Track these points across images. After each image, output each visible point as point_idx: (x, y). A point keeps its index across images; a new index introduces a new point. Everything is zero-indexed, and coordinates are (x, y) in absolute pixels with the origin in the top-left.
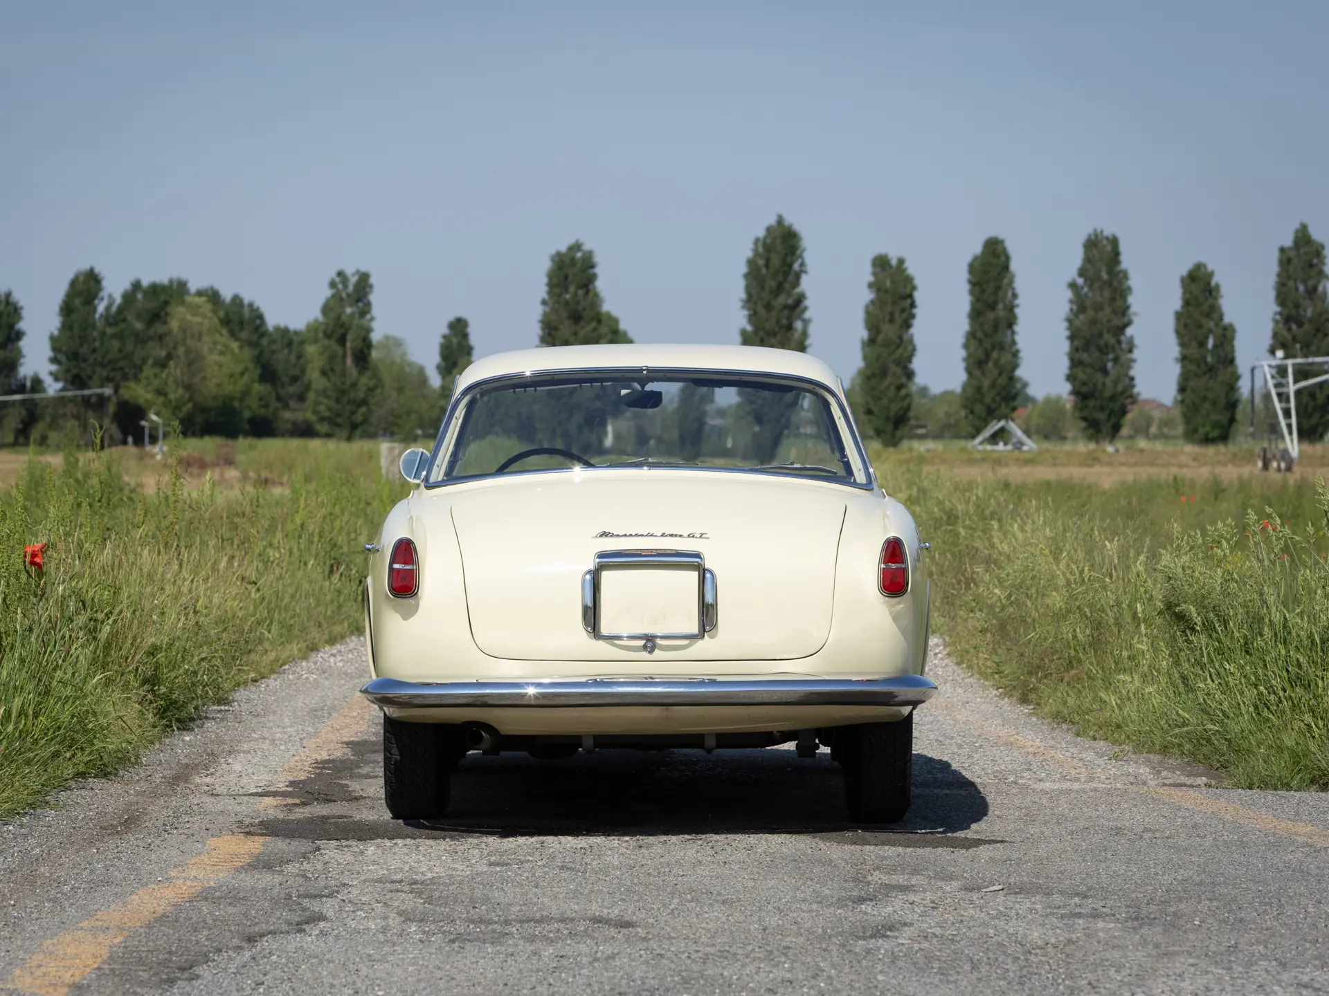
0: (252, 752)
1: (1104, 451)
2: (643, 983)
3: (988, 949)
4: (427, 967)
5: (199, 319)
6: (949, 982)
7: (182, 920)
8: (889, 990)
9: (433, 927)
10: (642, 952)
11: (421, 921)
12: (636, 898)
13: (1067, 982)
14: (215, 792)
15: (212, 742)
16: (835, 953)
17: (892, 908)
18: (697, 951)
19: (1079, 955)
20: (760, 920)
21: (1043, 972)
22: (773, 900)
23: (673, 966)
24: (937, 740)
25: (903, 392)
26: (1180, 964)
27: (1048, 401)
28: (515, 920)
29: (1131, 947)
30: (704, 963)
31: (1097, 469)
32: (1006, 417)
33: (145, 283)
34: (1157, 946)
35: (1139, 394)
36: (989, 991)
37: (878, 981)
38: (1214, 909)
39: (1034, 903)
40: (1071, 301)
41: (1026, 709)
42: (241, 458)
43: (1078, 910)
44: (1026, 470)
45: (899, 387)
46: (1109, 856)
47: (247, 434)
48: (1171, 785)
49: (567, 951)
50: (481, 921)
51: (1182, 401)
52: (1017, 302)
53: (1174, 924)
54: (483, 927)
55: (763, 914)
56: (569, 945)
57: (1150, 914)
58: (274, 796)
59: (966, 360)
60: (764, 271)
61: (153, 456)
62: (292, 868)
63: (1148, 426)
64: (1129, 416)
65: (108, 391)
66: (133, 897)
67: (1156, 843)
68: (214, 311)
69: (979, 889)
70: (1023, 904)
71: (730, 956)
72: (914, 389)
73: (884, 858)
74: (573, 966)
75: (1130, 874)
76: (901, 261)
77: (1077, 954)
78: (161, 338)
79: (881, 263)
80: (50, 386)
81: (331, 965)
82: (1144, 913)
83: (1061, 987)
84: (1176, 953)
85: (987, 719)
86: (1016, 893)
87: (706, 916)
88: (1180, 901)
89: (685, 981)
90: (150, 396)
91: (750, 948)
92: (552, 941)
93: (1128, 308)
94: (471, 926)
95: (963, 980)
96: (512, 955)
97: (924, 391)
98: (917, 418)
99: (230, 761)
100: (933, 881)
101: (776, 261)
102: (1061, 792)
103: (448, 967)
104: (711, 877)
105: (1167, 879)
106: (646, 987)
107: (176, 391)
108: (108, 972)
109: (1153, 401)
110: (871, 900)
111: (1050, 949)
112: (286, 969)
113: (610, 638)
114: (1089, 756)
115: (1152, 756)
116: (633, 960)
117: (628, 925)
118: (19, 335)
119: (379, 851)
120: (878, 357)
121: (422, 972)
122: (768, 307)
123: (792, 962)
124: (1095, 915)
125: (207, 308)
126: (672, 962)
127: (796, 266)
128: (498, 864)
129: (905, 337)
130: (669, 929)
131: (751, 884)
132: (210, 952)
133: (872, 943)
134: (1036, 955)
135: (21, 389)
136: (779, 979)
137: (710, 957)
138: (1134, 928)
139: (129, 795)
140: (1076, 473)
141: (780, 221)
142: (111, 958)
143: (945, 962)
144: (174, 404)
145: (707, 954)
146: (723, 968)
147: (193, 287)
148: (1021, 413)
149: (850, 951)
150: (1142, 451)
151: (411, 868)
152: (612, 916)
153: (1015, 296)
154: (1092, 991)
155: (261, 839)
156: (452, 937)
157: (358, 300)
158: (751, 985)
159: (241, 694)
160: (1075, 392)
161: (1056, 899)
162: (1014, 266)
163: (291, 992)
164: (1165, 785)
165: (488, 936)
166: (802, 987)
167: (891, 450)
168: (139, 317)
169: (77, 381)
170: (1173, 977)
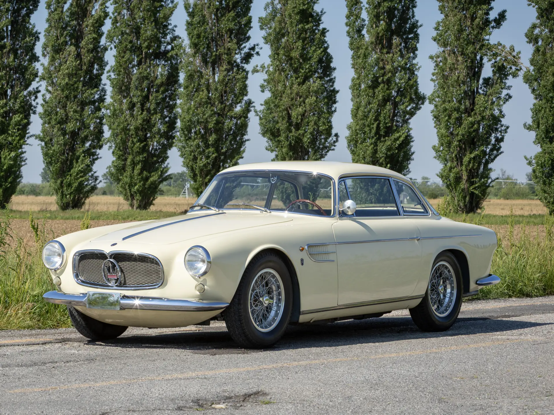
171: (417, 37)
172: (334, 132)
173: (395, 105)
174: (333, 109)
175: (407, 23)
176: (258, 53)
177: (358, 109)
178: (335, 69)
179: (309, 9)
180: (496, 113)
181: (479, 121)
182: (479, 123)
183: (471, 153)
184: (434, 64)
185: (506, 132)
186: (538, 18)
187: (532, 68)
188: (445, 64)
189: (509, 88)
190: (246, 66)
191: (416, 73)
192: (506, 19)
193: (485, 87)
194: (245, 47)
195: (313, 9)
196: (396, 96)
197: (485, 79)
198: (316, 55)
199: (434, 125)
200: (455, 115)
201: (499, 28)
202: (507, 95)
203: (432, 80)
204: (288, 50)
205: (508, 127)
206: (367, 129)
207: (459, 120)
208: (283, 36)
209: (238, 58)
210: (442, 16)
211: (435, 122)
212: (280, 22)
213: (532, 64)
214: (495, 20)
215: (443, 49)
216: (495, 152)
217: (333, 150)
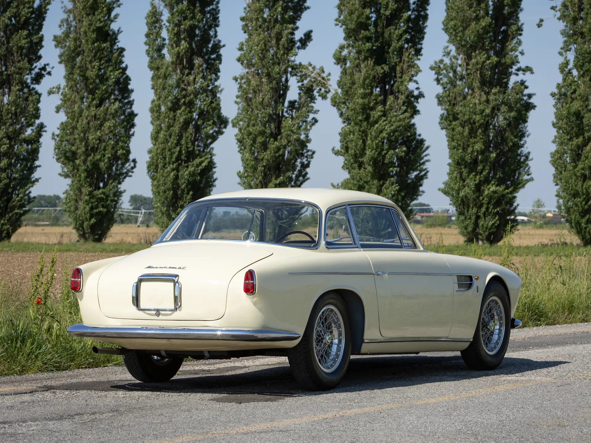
113: (143, 310)
171: (219, 58)
172: (131, 157)
173: (198, 129)
174: (131, 132)
175: (209, 43)
176: (49, 73)
177: (158, 132)
178: (132, 91)
179: (105, 27)
180: (303, 137)
181: (285, 145)
182: (285, 147)
183: (276, 179)
184: (238, 86)
185: (312, 158)
186: (345, 39)
187: (339, 91)
188: (249, 85)
189: (316, 112)
190: (37, 87)
191: (218, 95)
192: (312, 40)
193: (290, 110)
194: (36, 67)
195: (109, 27)
196: (198, 119)
197: (290, 102)
198: (113, 76)
199: (238, 149)
200: (260, 139)
201: (304, 49)
202: (313, 118)
203: (236, 103)
204: (83, 69)
205: (314, 153)
206: (168, 153)
207: (264, 145)
208: (78, 54)
209: (28, 78)
210: (246, 36)
211: (239, 147)
212: (75, 40)
213: (339, 87)
214: (301, 40)
215: (247, 70)
216: (301, 178)
217: (131, 176)
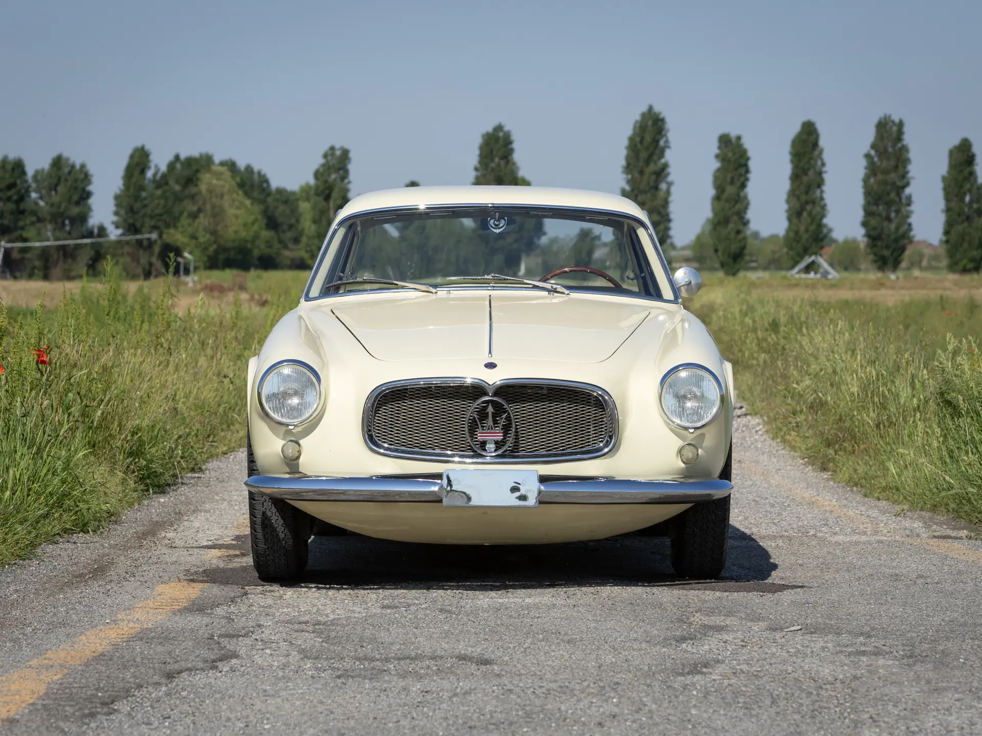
0: (212, 511)
1: (889, 278)
2: (492, 717)
3: (786, 685)
4: (311, 702)
5: (222, 183)
6: (751, 716)
7: (115, 659)
8: (700, 723)
9: (325, 663)
10: (495, 688)
11: (316, 658)
12: (497, 638)
13: (852, 716)
14: (174, 545)
15: (182, 502)
16: (657, 689)
17: (707, 647)
18: (541, 687)
19: (863, 690)
20: (598, 657)
21: (832, 706)
22: (610, 639)
23: (519, 701)
24: (754, 500)
25: (741, 236)
26: (949, 698)
27: (846, 242)
28: (394, 658)
29: (906, 683)
30: (546, 698)
31: (883, 291)
32: (816, 254)
33: (183, 156)
34: (928, 682)
35: (914, 236)
36: (785, 725)
37: (692, 715)
38: (975, 647)
39: (827, 642)
40: (866, 168)
41: (825, 475)
42: (251, 285)
43: (863, 648)
44: (831, 292)
45: (738, 232)
46: (889, 599)
47: (257, 267)
48: (938, 537)
49: (433, 686)
50: (366, 659)
51: (947, 242)
52: (824, 169)
53: (942, 662)
54: (366, 664)
55: (601, 652)
56: (434, 681)
57: (922, 652)
58: (220, 549)
59: (788, 211)
60: (639, 146)
61: (186, 284)
62: (219, 611)
63: (920, 261)
64: (908, 253)
65: (154, 236)
66: (83, 637)
67: (927, 589)
68: (233, 177)
69: (782, 629)
70: (818, 642)
71: (568, 691)
72: (748, 233)
73: (704, 601)
74: (434, 700)
75: (906, 616)
76: (739, 138)
77: (861, 689)
78: (193, 197)
79: (725, 140)
80: (112, 232)
81: (231, 700)
82: (917, 651)
83: (847, 720)
84: (945, 689)
85: (794, 483)
86: (812, 633)
87: (553, 654)
88: (948, 639)
89: (528, 715)
90: (185, 240)
91: (585, 684)
92: (421, 678)
93: (907, 173)
94: (357, 663)
95: (763, 714)
96: (385, 690)
97: (756, 235)
98: (751, 255)
99: (192, 519)
100: (744, 622)
101: (648, 138)
102: (851, 543)
103: (329, 701)
104: (562, 618)
105: (936, 620)
106: (493, 721)
107: (204, 236)
108: (39, 707)
109: (925, 242)
110: (692, 639)
111: (838, 684)
112: (192, 704)
114: (875, 513)
115: (924, 513)
116: (486, 695)
117: (487, 662)
118: (88, 195)
119: (295, 596)
120: (723, 209)
121: (307, 707)
122: (642, 173)
123: (620, 697)
124: (877, 653)
125: (228, 174)
126: (519, 697)
127: (662, 143)
128: (388, 607)
129: (742, 194)
130: (519, 666)
131: (593, 625)
132: (132, 688)
133: (689, 679)
134: (826, 690)
135: (90, 234)
136: (608, 713)
137: (551, 692)
138: (909, 665)
139: (104, 548)
140: (868, 294)
141: (651, 108)
142: (46, 694)
143: (749, 697)
144: (203, 246)
145: (548, 690)
146: (561, 703)
147: (217, 159)
148: (828, 251)
149: (668, 687)
150: (916, 278)
151: (318, 610)
152: (474, 654)
153: (823, 164)
154: (873, 724)
155: (201, 585)
156: (340, 673)
157: (340, 169)
158: (583, 719)
159: (213, 464)
160: (868, 235)
161: (845, 638)
162: (822, 142)
163: (192, 725)
164: (935, 537)
165: (369, 673)
166: (626, 720)
167: (731, 278)
168: (177, 182)
169: (132, 228)
170: (942, 712)
